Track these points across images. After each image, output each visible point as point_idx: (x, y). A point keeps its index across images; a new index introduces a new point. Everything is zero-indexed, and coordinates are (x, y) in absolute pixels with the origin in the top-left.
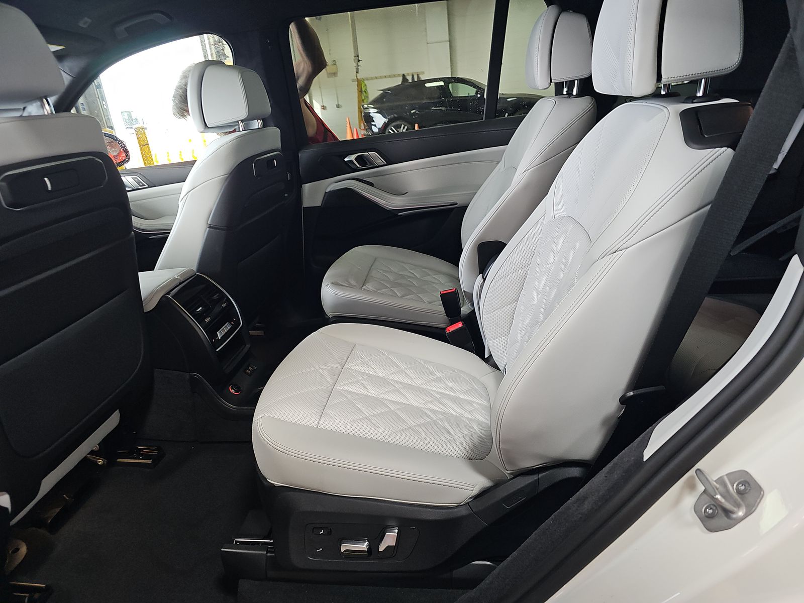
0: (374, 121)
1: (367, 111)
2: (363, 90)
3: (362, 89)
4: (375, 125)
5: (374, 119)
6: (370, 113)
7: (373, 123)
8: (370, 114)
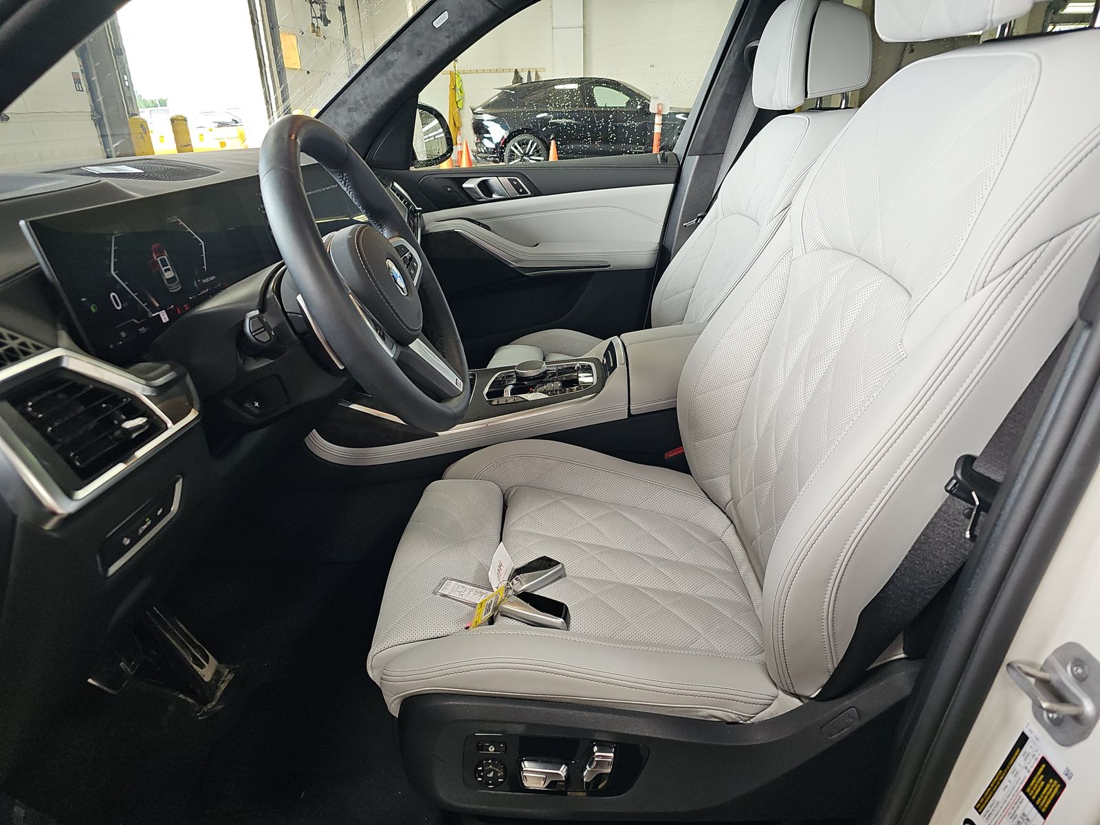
0: (488, 132)
1: (479, 117)
2: (458, 87)
3: (455, 86)
4: (490, 139)
5: (489, 129)
6: (483, 120)
7: (486, 135)
8: (483, 122)
